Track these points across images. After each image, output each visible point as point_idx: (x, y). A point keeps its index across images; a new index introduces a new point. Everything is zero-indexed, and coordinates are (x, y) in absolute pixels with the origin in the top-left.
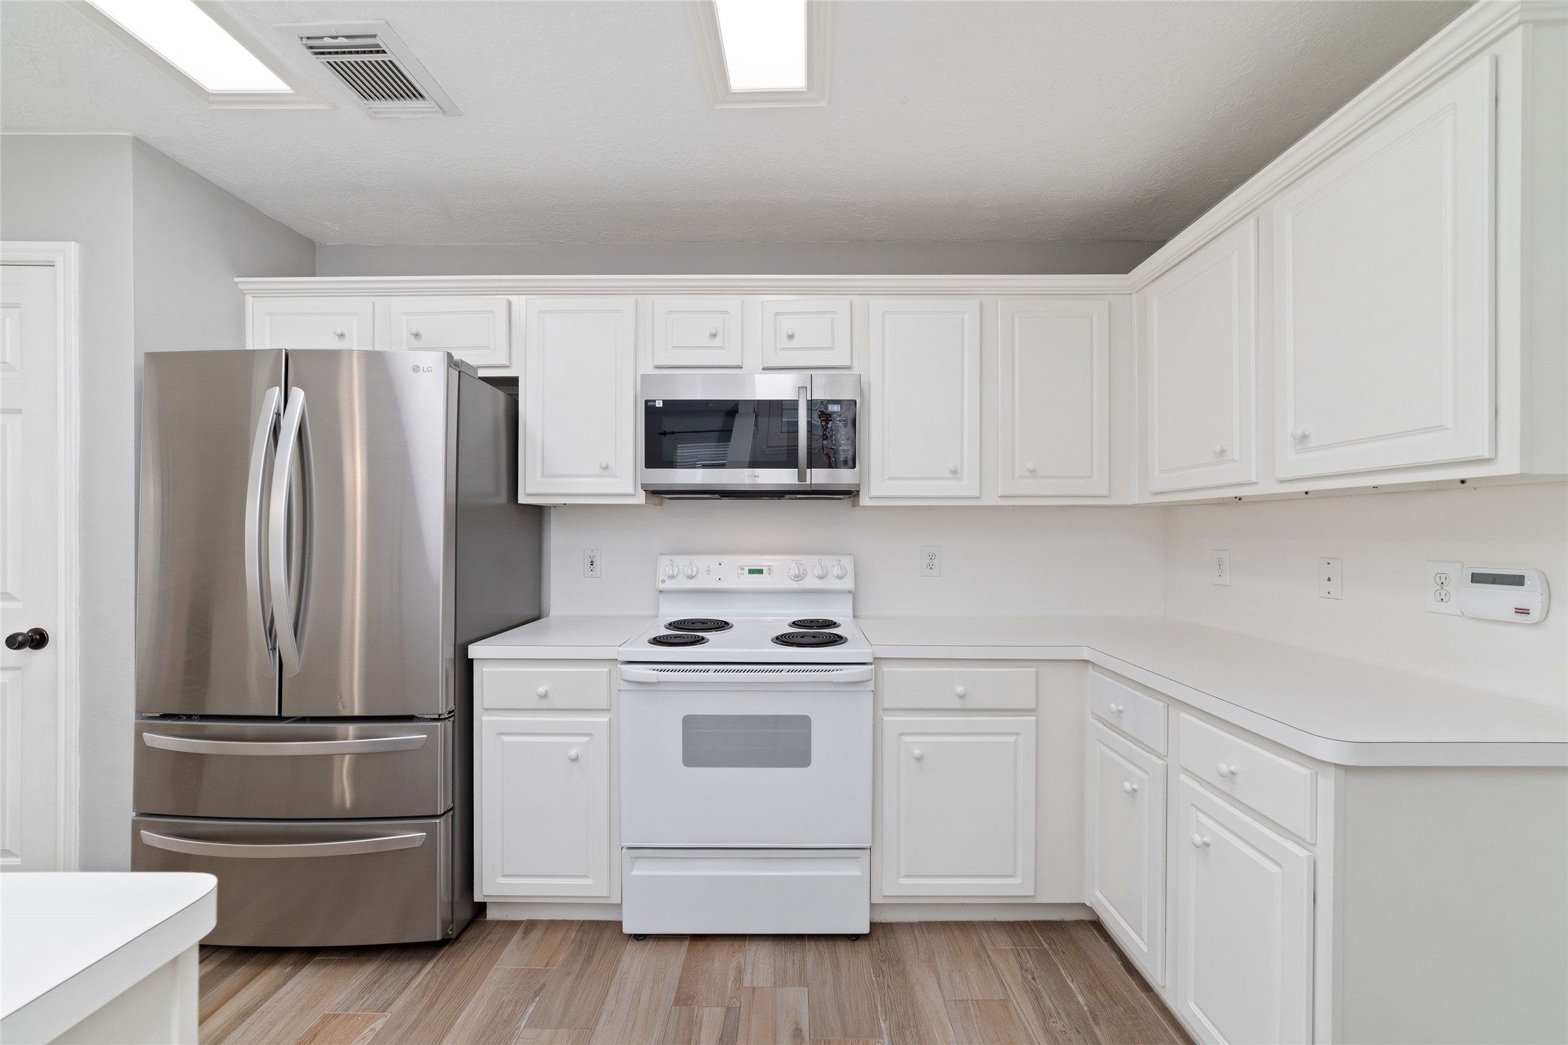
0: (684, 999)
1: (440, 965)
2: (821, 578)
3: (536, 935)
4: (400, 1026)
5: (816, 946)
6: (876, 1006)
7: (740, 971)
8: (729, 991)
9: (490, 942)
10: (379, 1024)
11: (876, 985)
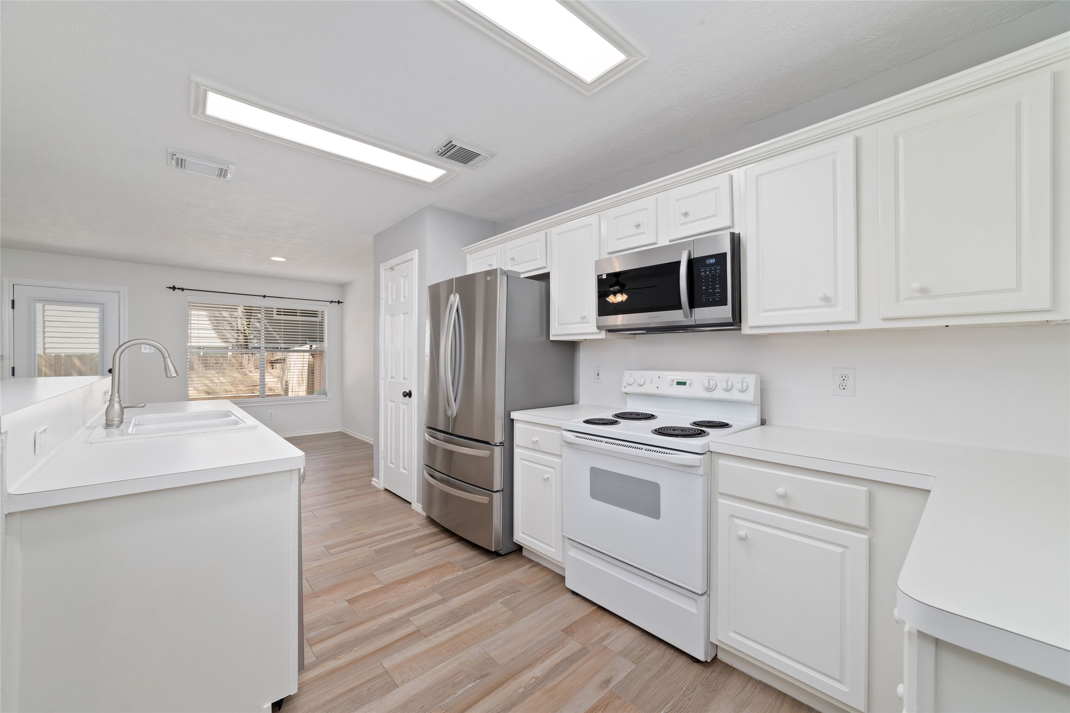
0: (569, 631)
1: (493, 563)
2: (727, 390)
3: (535, 569)
4: (465, 577)
5: (665, 649)
6: (668, 702)
7: (608, 635)
8: (592, 641)
9: (516, 563)
10: (460, 573)
11: (682, 693)
